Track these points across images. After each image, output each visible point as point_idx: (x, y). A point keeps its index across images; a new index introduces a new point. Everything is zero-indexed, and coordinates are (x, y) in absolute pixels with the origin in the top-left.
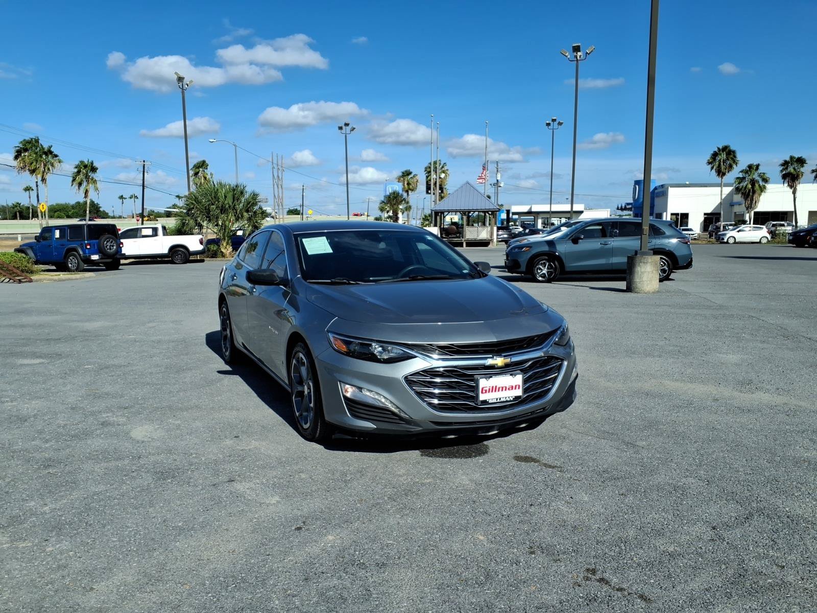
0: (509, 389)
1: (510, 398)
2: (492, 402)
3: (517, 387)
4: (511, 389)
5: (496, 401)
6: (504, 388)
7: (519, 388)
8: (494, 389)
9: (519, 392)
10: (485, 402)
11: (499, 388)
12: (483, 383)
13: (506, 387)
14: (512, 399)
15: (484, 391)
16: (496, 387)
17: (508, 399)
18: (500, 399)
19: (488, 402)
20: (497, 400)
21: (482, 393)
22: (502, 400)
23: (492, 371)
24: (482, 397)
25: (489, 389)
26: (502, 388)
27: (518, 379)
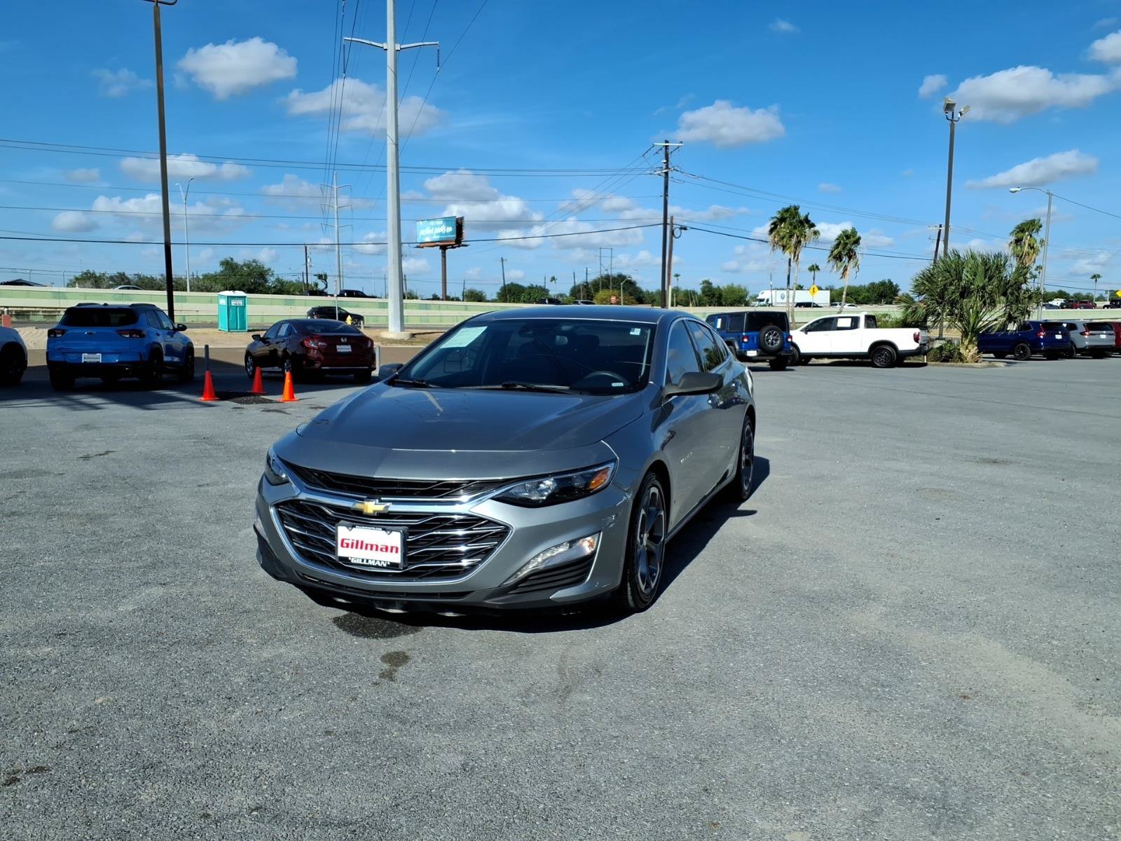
0: (381, 550)
1: (382, 562)
2: (355, 562)
3: (394, 550)
4: (384, 550)
5: (361, 562)
6: (374, 547)
7: (397, 552)
8: (359, 545)
9: (397, 558)
10: (346, 560)
11: (367, 545)
12: (343, 532)
13: (377, 546)
14: (385, 565)
15: (345, 545)
16: (362, 542)
17: (380, 565)
18: (367, 561)
19: (350, 561)
20: (363, 561)
21: (342, 546)
22: (370, 563)
23: (359, 518)
24: (342, 552)
25: (353, 544)
26: (372, 546)
27: (395, 539)
